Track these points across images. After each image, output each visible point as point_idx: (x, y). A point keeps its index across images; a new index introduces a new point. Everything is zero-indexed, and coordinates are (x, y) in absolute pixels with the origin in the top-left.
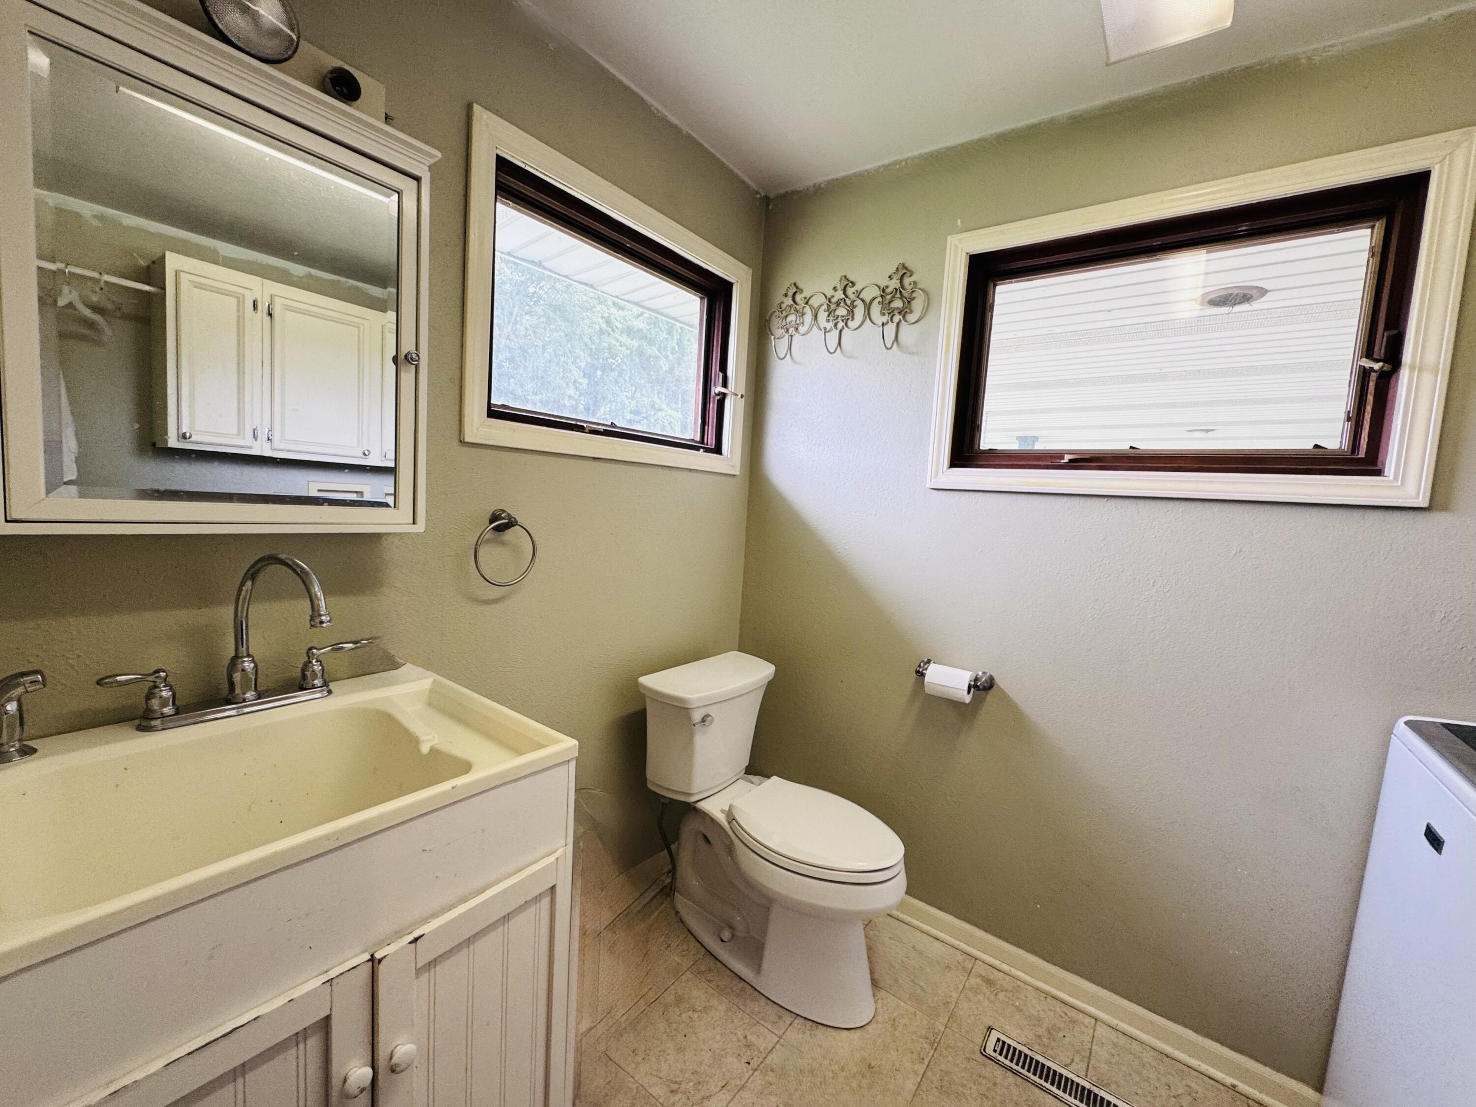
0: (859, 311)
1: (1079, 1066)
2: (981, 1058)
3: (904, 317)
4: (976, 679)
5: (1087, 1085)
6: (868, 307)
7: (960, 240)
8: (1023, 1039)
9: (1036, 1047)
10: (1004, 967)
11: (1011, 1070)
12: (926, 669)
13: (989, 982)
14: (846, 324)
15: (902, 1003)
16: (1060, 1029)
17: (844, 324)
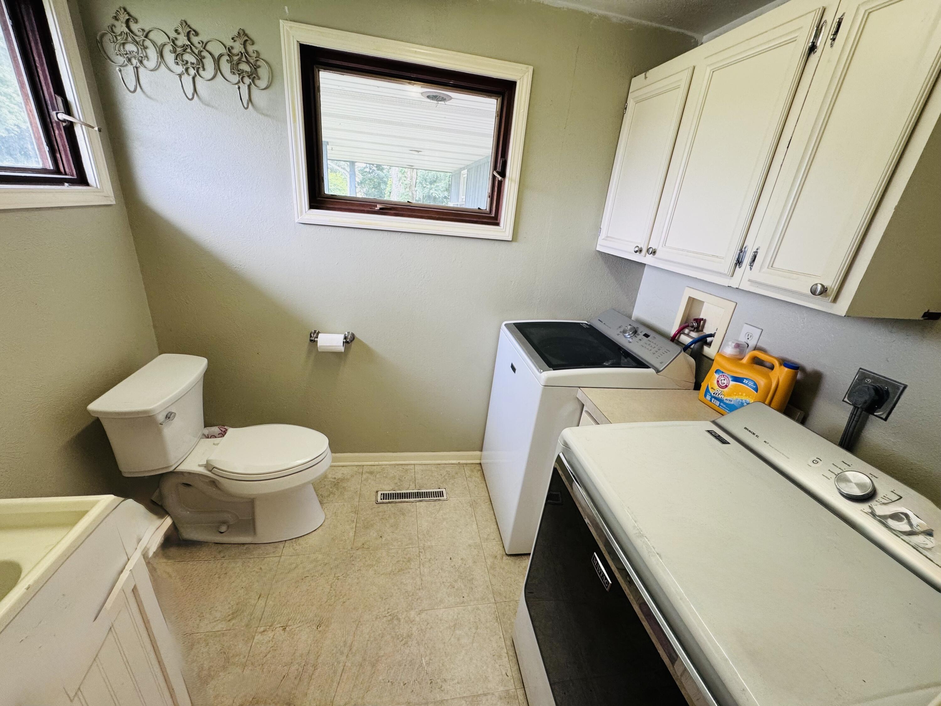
0: (209, 62)
1: (413, 486)
2: (376, 506)
3: (253, 81)
4: (345, 338)
5: (416, 491)
6: (217, 61)
7: (291, 27)
8: (391, 488)
9: (396, 488)
10: (376, 463)
11: (389, 503)
12: (317, 338)
13: (371, 473)
14: (198, 72)
15: (336, 504)
16: (403, 476)
17: (195, 71)
